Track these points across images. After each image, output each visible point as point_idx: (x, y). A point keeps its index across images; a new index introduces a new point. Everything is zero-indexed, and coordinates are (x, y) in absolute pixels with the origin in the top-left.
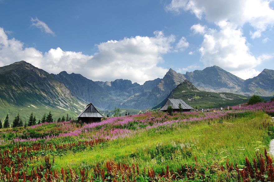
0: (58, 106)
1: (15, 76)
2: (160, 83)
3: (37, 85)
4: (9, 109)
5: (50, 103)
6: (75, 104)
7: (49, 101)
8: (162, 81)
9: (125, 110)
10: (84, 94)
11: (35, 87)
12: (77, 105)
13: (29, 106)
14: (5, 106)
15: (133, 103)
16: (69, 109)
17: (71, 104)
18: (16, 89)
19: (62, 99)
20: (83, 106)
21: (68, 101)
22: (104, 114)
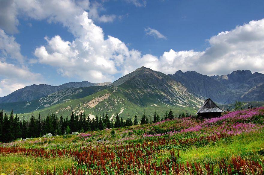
0: (177, 103)
1: (138, 80)
3: (157, 86)
4: (136, 109)
5: (169, 101)
6: (193, 101)
7: (168, 99)
9: (247, 103)
10: (201, 90)
11: (156, 88)
12: (195, 102)
13: (152, 106)
14: (133, 107)
15: (256, 94)
16: (188, 105)
17: (189, 100)
18: (140, 92)
19: (180, 97)
20: (201, 102)
21: (186, 98)
22: (224, 108)
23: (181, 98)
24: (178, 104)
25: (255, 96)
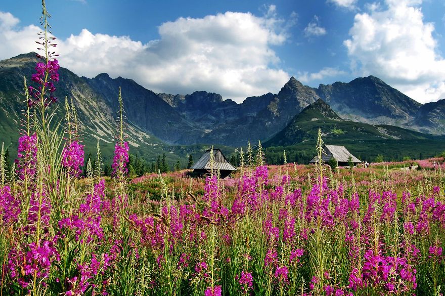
0: (94, 134)
1: (20, 78)
2: (272, 103)
4: (11, 137)
8: (276, 98)
9: (209, 147)
10: (139, 115)
15: (223, 135)
16: (113, 140)
17: (115, 131)
18: (22, 103)
19: (100, 122)
20: (136, 136)
21: (111, 127)
22: (174, 151)
23: (102, 126)
24: (95, 136)
25: (223, 137)
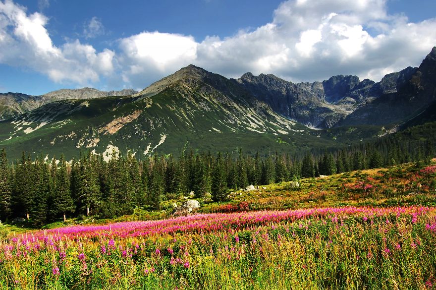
0: (249, 127)
1: (185, 88)
2: (415, 77)
3: (216, 98)
4: (186, 137)
5: (236, 123)
6: (271, 123)
7: (234, 120)
8: (418, 72)
9: (355, 128)
10: (282, 106)
11: (213, 102)
12: (275, 124)
13: (210, 130)
14: (180, 132)
15: (365, 114)
16: (265, 130)
17: (266, 122)
18: (190, 108)
19: (252, 116)
20: (283, 125)
21: (261, 119)
22: (320, 135)
23: (253, 119)
24: (250, 129)
25: (365, 117)
